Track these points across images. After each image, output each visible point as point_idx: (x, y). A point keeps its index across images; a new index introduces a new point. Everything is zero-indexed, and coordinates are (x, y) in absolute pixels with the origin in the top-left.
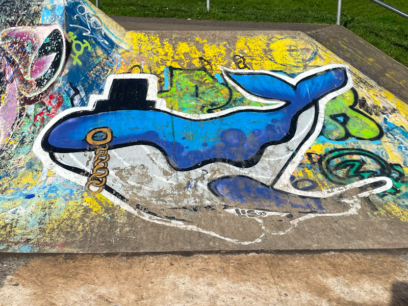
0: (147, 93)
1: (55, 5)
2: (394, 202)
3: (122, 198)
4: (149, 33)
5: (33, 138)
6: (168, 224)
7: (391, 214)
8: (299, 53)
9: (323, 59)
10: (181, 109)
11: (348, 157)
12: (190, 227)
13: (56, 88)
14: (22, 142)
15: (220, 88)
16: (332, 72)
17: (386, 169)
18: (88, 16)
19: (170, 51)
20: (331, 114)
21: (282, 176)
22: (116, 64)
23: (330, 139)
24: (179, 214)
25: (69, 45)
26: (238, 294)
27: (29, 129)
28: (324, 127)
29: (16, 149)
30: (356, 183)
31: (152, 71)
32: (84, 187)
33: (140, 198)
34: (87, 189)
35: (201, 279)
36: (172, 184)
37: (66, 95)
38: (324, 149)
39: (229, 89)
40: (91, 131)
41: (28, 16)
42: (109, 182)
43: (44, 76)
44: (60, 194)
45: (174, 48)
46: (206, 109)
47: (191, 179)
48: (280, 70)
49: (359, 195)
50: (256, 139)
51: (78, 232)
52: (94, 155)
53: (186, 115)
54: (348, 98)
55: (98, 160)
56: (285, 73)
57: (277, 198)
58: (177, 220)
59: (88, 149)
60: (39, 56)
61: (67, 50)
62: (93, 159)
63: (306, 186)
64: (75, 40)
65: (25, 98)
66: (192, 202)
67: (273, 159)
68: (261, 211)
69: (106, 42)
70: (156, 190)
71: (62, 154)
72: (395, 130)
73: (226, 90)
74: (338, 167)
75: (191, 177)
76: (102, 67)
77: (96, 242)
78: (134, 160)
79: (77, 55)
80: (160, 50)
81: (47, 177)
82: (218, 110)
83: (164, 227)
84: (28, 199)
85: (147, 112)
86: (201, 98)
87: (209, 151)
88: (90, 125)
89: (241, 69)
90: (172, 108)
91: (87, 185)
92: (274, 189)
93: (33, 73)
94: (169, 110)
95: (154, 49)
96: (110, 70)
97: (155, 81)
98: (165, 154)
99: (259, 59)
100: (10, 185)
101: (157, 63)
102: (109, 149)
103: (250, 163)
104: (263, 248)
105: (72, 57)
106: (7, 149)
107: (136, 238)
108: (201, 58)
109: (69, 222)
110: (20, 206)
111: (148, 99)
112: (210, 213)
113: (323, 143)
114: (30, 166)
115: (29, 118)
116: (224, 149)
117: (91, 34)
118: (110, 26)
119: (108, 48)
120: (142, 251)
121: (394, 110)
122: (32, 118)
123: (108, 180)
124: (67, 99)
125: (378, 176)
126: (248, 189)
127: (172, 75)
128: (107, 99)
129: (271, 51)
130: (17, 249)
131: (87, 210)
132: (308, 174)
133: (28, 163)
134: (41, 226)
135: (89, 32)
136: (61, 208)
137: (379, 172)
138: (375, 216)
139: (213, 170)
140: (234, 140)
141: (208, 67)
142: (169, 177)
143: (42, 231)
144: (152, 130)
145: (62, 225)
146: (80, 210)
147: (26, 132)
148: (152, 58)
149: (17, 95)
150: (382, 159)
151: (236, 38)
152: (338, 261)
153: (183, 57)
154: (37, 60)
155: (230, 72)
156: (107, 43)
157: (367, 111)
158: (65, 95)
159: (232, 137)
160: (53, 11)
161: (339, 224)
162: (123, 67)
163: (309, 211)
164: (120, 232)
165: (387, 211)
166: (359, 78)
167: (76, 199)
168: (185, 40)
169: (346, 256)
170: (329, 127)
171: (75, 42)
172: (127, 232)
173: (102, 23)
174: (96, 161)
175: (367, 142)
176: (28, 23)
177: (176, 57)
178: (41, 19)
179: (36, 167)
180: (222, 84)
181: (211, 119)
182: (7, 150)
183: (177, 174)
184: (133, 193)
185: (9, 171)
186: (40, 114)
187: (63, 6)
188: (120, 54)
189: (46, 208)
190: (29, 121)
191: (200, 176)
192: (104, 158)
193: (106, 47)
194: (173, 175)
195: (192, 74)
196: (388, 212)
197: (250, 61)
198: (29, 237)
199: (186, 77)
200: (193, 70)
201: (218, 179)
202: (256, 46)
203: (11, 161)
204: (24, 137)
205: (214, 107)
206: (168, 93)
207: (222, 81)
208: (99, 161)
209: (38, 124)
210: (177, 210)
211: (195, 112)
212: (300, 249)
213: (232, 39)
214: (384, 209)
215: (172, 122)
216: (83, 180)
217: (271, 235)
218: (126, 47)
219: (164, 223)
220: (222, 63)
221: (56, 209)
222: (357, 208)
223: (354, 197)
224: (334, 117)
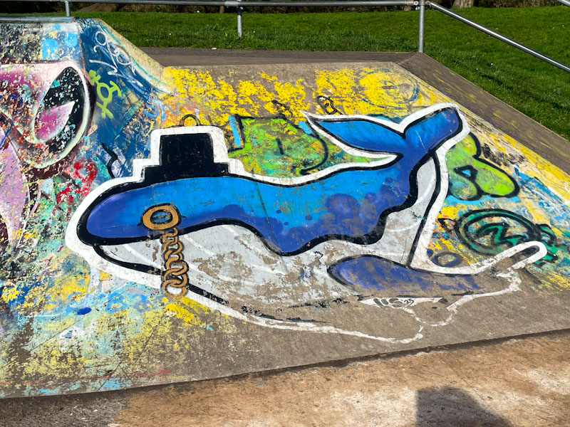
0: (213, 152)
1: (64, 32)
2: (555, 271)
3: (219, 300)
4: (195, 69)
5: (62, 228)
6: (295, 329)
7: (558, 286)
8: (398, 90)
9: (427, 96)
10: (265, 173)
11: (487, 221)
12: (325, 329)
13: (82, 152)
14: (46, 234)
15: (310, 141)
16: (443, 113)
17: (535, 231)
18: (111, 47)
19: (231, 93)
20: (455, 167)
21: (417, 251)
22: (158, 115)
23: (461, 199)
24: (304, 314)
25: (92, 89)
26: (433, 405)
27: (52, 215)
28: (450, 184)
29: (38, 245)
30: (505, 252)
31: (213, 122)
32: (159, 291)
33: (243, 297)
34: (165, 292)
35: (377, 393)
36: (280, 275)
37: (100, 161)
38: (457, 212)
39: (322, 141)
40: (148, 210)
41: (18, 48)
42: (193, 280)
43: (60, 136)
44: (128, 303)
45: (235, 90)
46: (298, 170)
47: (304, 265)
48: (379, 113)
49: (513, 266)
50: (372, 205)
51: (176, 353)
52: (161, 245)
53: (274, 180)
54: (469, 146)
55: (167, 250)
56: (387, 117)
57: (420, 280)
58: (304, 321)
59: (149, 236)
60: (46, 108)
61: (90, 96)
62: (160, 250)
63: (450, 260)
64: (100, 81)
65: (34, 170)
66: (315, 296)
67: (400, 230)
68: (407, 299)
69: (139, 84)
70: (261, 285)
71: (113, 247)
72: (530, 182)
73: (318, 142)
74: (480, 233)
75: (302, 263)
76: (141, 120)
77: (208, 363)
78: (219, 246)
79: (105, 104)
80: (217, 93)
81: (101, 281)
82: (314, 170)
83: (293, 333)
84: (82, 316)
85: (220, 179)
86: (288, 156)
87: (317, 226)
88: (143, 202)
89: (330, 114)
90: (252, 171)
91: (164, 287)
92: (413, 269)
93: (40, 133)
94: (249, 175)
95: (207, 91)
96: (152, 123)
97: (220, 135)
98: (258, 234)
99: (350, 100)
100: (46, 298)
101: (217, 110)
102: (180, 234)
103: (374, 238)
104: (430, 345)
105: (99, 107)
106: (23, 246)
107: (261, 351)
108: (275, 102)
109: (156, 341)
110: (74, 326)
111: (216, 160)
112: (343, 307)
113: (455, 204)
114: (69, 267)
115: (47, 198)
116: (336, 222)
117: (119, 72)
118: (141, 60)
119: (143, 93)
120: (278, 367)
121: (522, 159)
122: (53, 198)
123: (190, 278)
124: (103, 167)
125: (527, 241)
126: (380, 272)
127: (241, 127)
128: (158, 164)
129: (362, 89)
130: (99, 386)
131: (176, 322)
132: (447, 245)
133: (64, 263)
134: (117, 351)
135: (116, 71)
136: (137, 323)
137: (527, 236)
138: (540, 290)
139: (328, 251)
140: (345, 209)
141: (287, 113)
142: (273, 265)
143: (124, 357)
144: (232, 203)
145: (148, 346)
146: (166, 323)
147: (47, 219)
148: (207, 104)
149: (18, 166)
150: (526, 220)
151: (314, 73)
152: (526, 349)
153: (251, 102)
154: (44, 113)
155: (317, 119)
156: (142, 85)
157: (494, 161)
158: (98, 162)
159: (341, 205)
160: (60, 40)
161: (505, 304)
162: (169, 118)
163: (464, 292)
164: (235, 345)
165: (551, 282)
166: (473, 120)
167: (154, 308)
168: (247, 78)
169: (532, 342)
170: (456, 184)
171: (100, 85)
172: (245, 345)
173: (129, 57)
174: (166, 252)
175: (504, 199)
176: (19, 59)
177: (241, 102)
178: (41, 52)
179: (79, 268)
180: (311, 135)
181: (308, 183)
182: (24, 248)
183: (283, 261)
184: (231, 292)
185: (37, 278)
186: (65, 192)
187: (77, 33)
188: (161, 100)
189: (114, 325)
190: (48, 203)
191: (314, 260)
192: (176, 247)
193: (140, 91)
194: (278, 262)
195: (268, 124)
196: (553, 284)
197: (339, 103)
198: (108, 368)
199: (261, 128)
200: (268, 118)
201: (339, 261)
202: (341, 83)
203: (36, 263)
204: (47, 227)
205: (308, 167)
206: (242, 152)
207: (310, 132)
208: (170, 252)
209: (65, 206)
210: (300, 309)
211: (285, 175)
212: (475, 340)
213: (309, 74)
214: (548, 280)
215: (258, 190)
216: (155, 281)
217: (431, 327)
218: (168, 90)
219: (288, 327)
220: (304, 108)
221: (130, 325)
222: (517, 283)
223: (509, 269)
224: (459, 171)
